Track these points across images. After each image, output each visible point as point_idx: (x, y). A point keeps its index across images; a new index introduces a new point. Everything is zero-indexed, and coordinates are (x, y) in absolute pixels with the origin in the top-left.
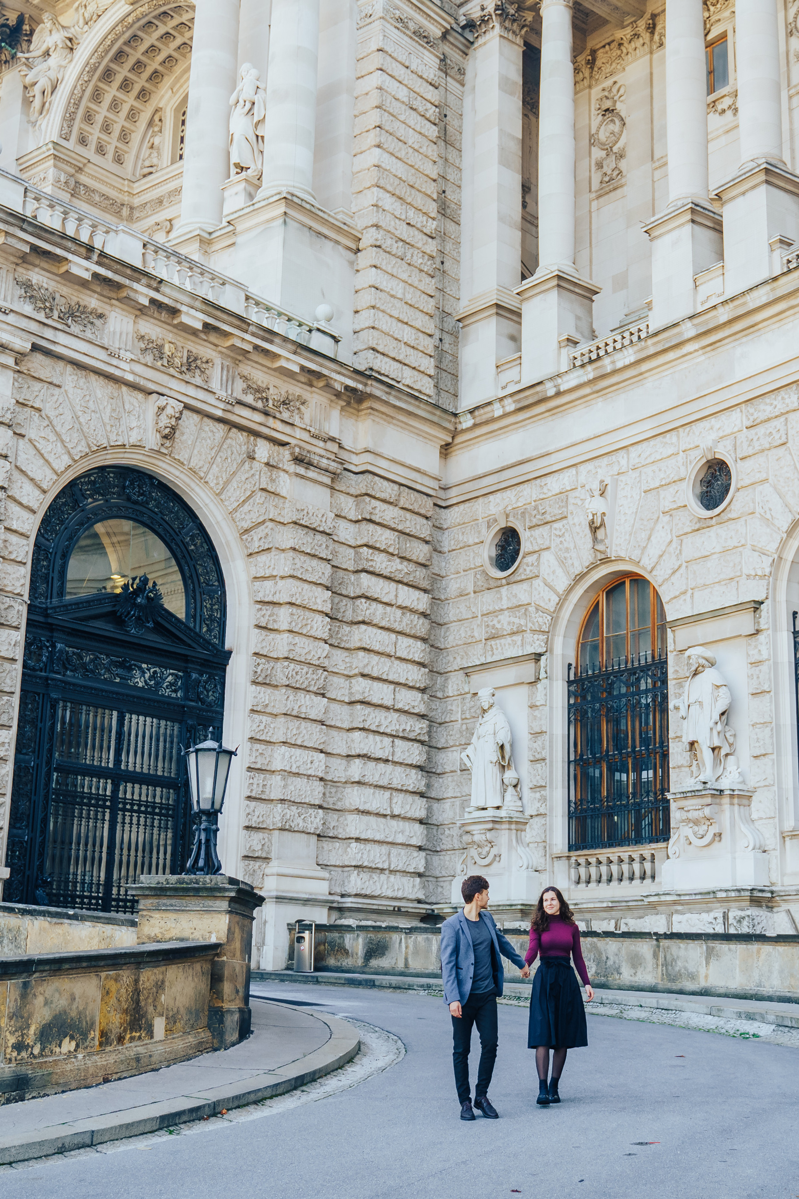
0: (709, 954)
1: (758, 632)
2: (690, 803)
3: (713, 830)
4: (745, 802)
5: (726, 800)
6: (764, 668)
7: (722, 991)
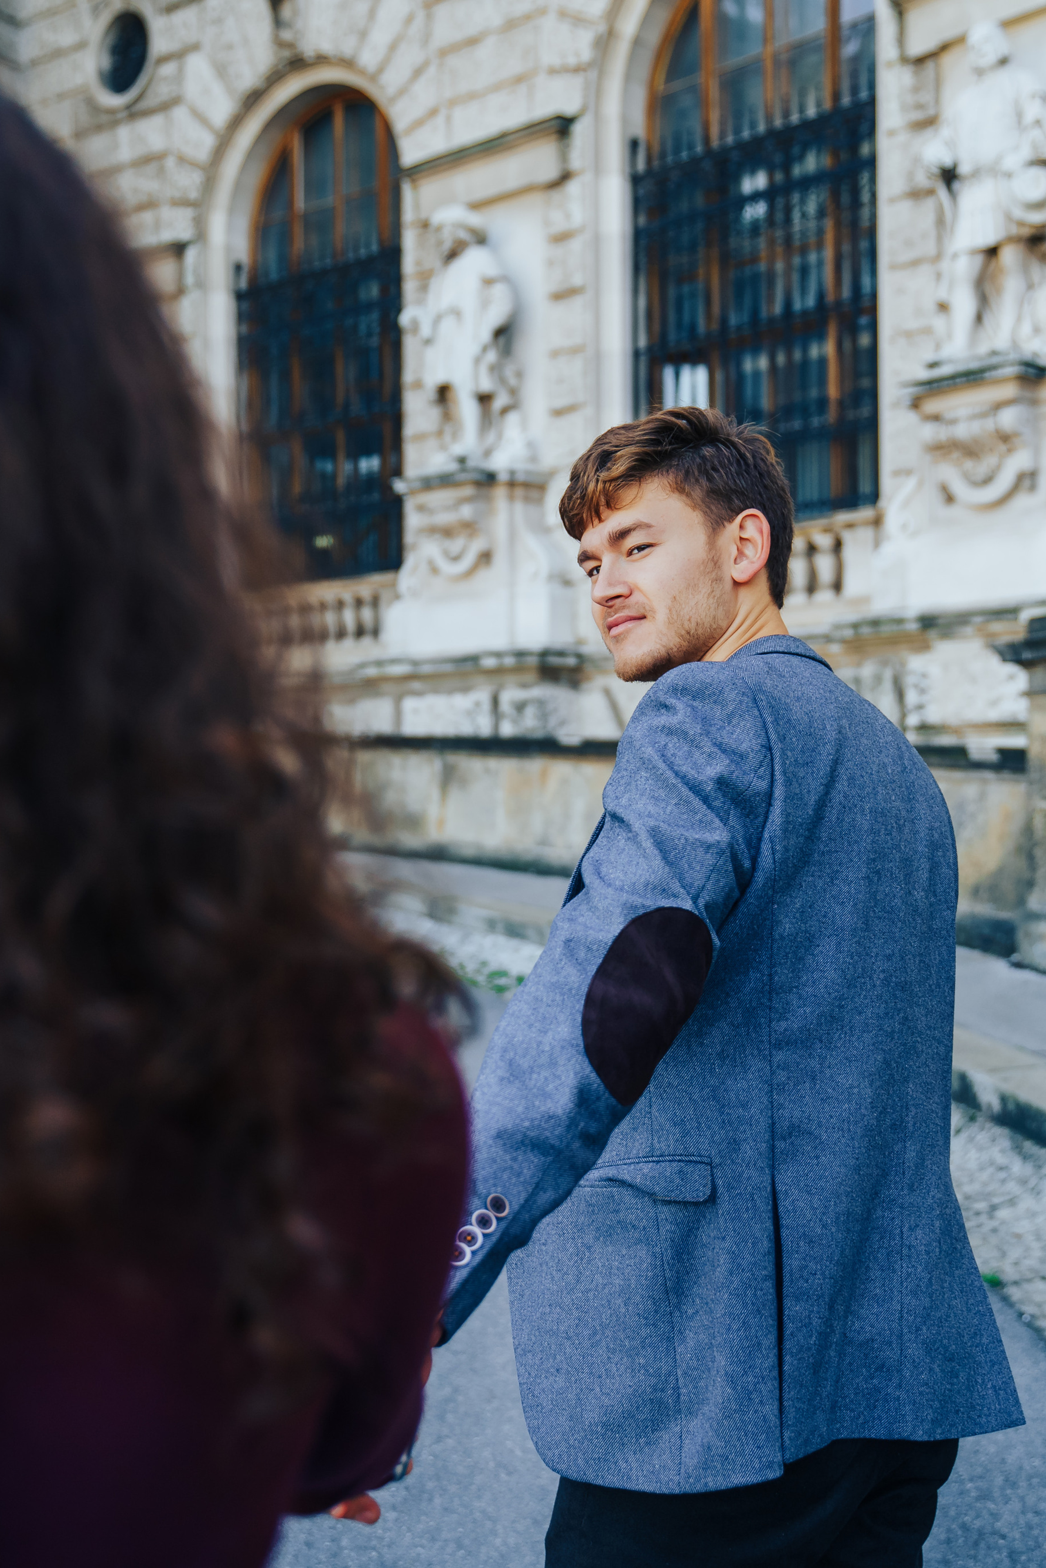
0: (448, 777)
1: (565, 177)
2: (438, 498)
3: (476, 547)
4: (534, 494)
5: (500, 493)
6: (576, 245)
7: (469, 852)
